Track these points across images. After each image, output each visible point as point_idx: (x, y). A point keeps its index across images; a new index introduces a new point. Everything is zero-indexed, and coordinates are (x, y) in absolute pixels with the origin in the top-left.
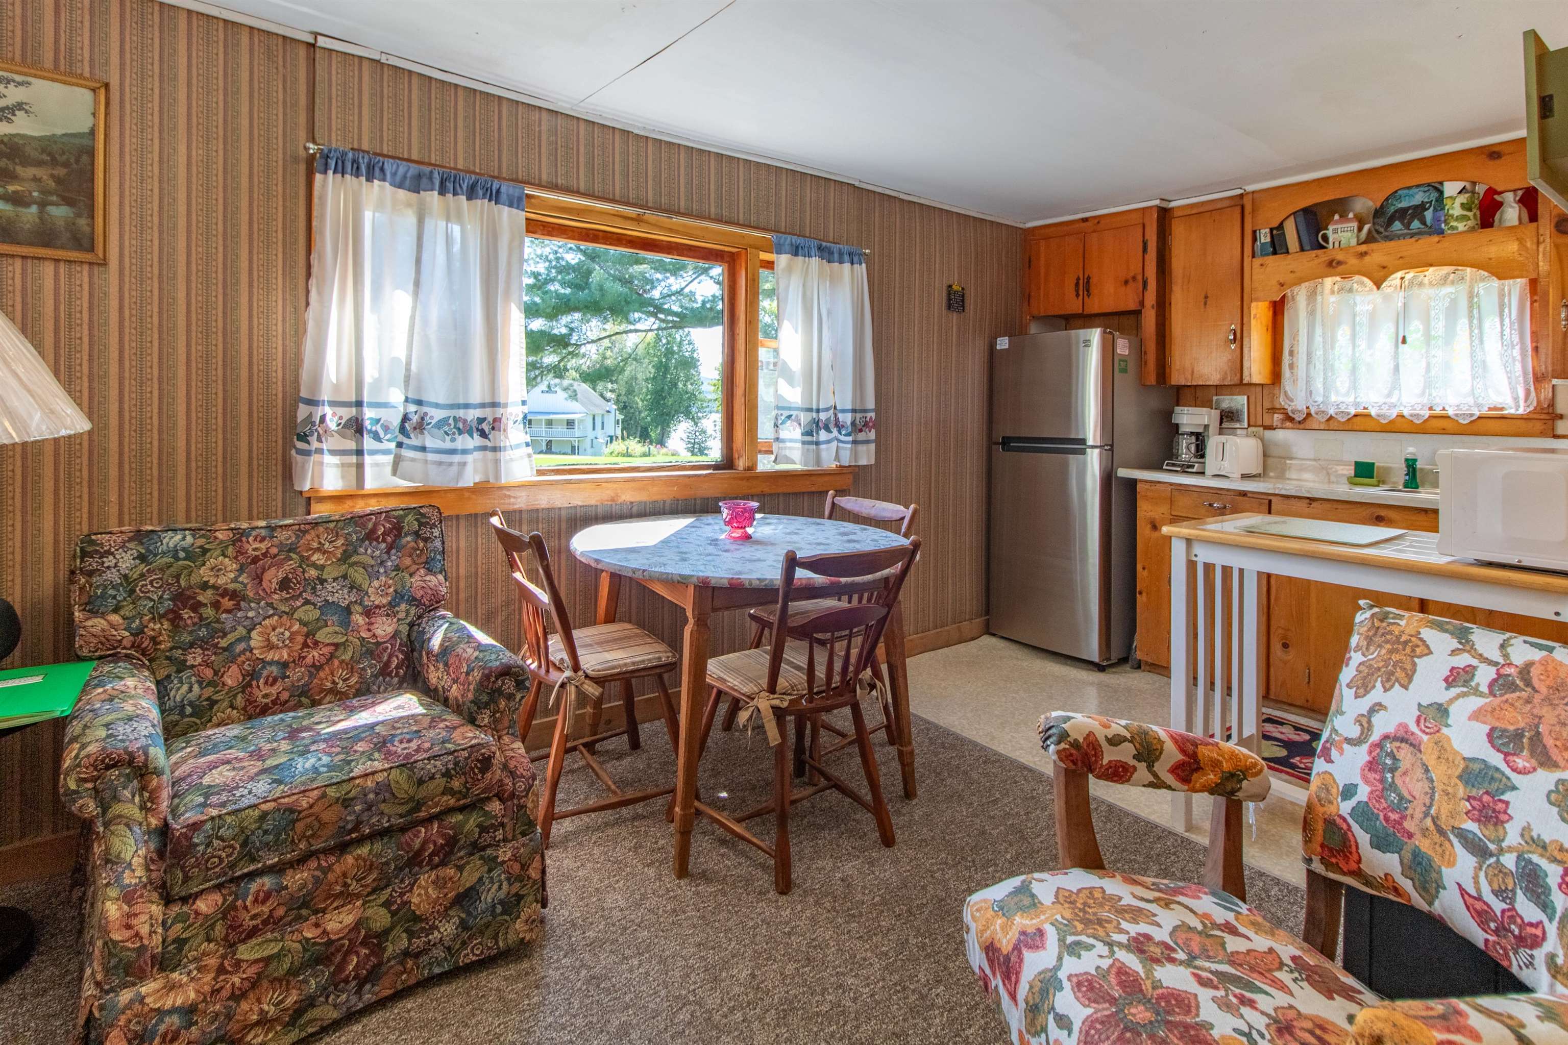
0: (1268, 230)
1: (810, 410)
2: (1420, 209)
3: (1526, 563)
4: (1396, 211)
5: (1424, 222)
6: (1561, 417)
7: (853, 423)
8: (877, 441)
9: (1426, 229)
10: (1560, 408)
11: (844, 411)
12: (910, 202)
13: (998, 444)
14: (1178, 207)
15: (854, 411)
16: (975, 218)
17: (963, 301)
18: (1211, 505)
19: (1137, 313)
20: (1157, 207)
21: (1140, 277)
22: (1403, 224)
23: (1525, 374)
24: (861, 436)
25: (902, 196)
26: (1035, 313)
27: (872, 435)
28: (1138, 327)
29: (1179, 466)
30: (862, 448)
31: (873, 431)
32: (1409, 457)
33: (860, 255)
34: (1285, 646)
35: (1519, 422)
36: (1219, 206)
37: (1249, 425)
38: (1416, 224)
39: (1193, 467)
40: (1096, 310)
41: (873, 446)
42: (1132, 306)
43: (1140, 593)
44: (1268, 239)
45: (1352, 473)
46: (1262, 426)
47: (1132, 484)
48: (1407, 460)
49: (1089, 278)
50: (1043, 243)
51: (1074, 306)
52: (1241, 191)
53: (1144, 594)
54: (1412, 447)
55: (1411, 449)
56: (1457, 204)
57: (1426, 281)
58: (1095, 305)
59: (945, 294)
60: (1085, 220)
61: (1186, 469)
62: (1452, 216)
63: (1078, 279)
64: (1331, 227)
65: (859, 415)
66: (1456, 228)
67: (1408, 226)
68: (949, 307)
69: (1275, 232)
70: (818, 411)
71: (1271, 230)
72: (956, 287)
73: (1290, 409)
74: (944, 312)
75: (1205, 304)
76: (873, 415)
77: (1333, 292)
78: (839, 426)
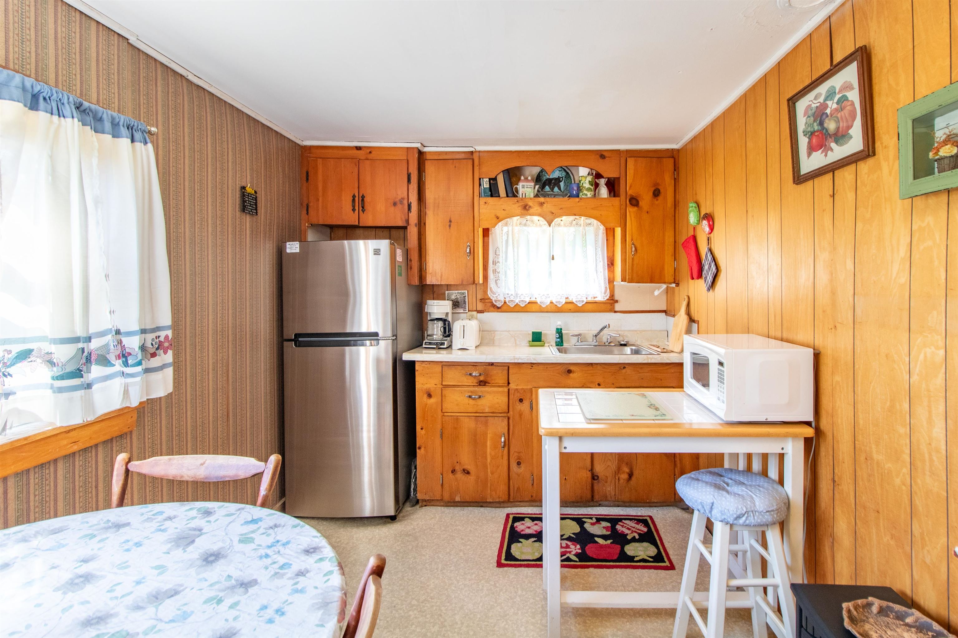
0: (488, 180)
1: (76, 340)
2: (557, 181)
3: (770, 420)
4: (547, 180)
5: (560, 189)
6: (617, 301)
7: (143, 348)
8: (177, 365)
9: (561, 193)
10: (616, 298)
11: (129, 334)
12: (198, 87)
13: (291, 340)
14: (430, 152)
15: (144, 331)
16: (263, 125)
17: (256, 204)
18: (470, 374)
19: (405, 228)
20: (417, 148)
21: (405, 202)
22: (550, 188)
23: (605, 279)
24: (155, 362)
25: (191, 77)
26: (314, 221)
27: (169, 357)
28: (405, 239)
29: (434, 344)
30: (154, 376)
31: (170, 352)
32: (559, 327)
33: (143, 132)
34: (519, 463)
35: (601, 304)
36: (457, 156)
37: (469, 311)
38: (556, 189)
39: (443, 344)
40: (370, 224)
41: (170, 371)
42: (400, 223)
43: (420, 448)
44: (488, 186)
45: (531, 340)
46: (476, 311)
47: (411, 365)
48: (557, 329)
49: (363, 197)
50: (320, 161)
51: (350, 218)
52: (473, 150)
53: (422, 449)
54: (558, 321)
55: (559, 323)
56: (587, 181)
57: (562, 223)
58: (368, 220)
59: (238, 195)
60: (359, 148)
61: (439, 346)
62: (585, 187)
63: (354, 196)
64: (521, 184)
65: (150, 337)
66: (586, 195)
67: (552, 190)
68: (243, 209)
69: (491, 181)
70: (89, 339)
71: (490, 179)
72: (249, 190)
73: (493, 299)
74: (238, 214)
75: (450, 226)
76: (170, 333)
77: (517, 225)
78: (124, 356)
